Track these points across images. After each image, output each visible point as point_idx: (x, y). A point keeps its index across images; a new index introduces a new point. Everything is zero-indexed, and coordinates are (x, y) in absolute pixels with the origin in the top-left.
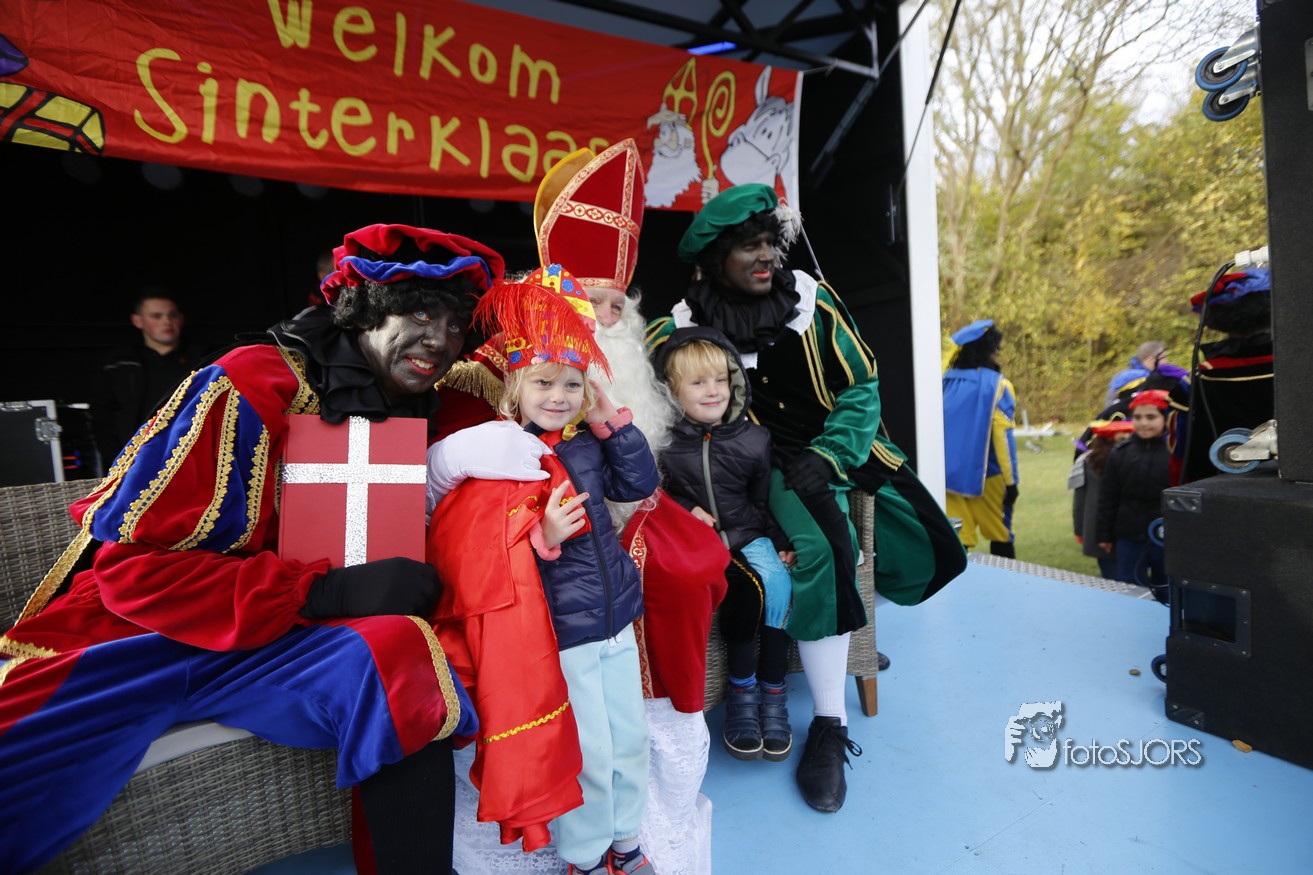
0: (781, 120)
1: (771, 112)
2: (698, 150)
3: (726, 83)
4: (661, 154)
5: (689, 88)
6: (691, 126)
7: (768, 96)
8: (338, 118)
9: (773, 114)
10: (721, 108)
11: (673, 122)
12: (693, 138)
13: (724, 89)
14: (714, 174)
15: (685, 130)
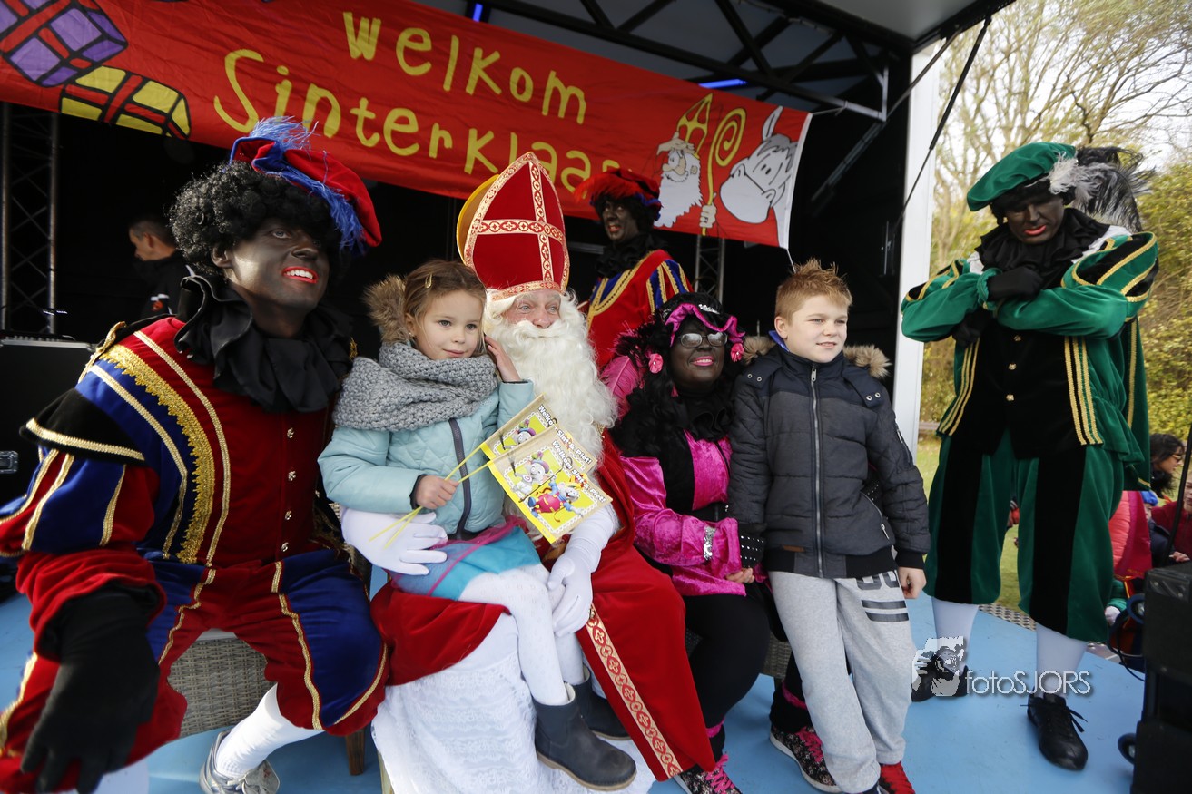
0: (781, 156)
1: (774, 148)
2: (703, 177)
3: (737, 118)
4: (669, 178)
5: (701, 121)
6: (699, 154)
7: (773, 134)
8: (390, 124)
9: (776, 151)
10: (729, 141)
11: (682, 151)
12: (699, 166)
13: (734, 124)
14: (713, 200)
15: (693, 158)
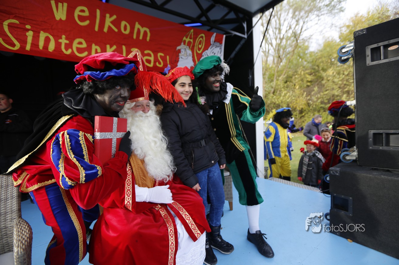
0: (218, 49)
1: (215, 47)
2: (193, 57)
3: (202, 37)
4: (182, 58)
5: (191, 38)
6: (191, 49)
7: (214, 42)
8: (75, 45)
9: (216, 47)
10: (200, 44)
11: (185, 49)
12: (191, 54)
13: (201, 39)
15: (189, 51)
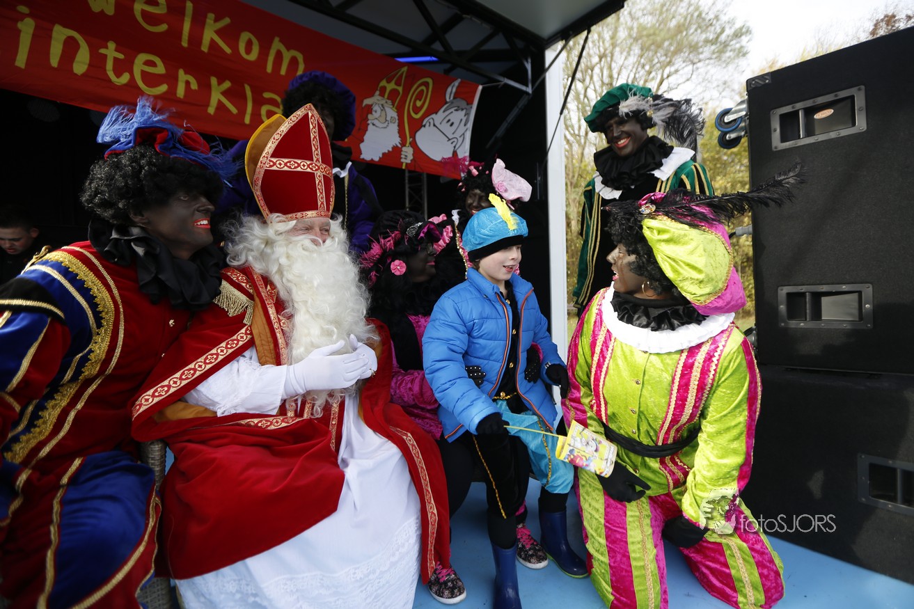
1: (455, 108)
2: (401, 125)
3: (426, 84)
4: (373, 125)
5: (398, 84)
6: (396, 108)
7: (455, 97)
8: (139, 66)
9: (457, 110)
10: (420, 100)
11: (382, 105)
12: (397, 118)
13: (423, 88)
14: (410, 143)
15: (392, 111)
